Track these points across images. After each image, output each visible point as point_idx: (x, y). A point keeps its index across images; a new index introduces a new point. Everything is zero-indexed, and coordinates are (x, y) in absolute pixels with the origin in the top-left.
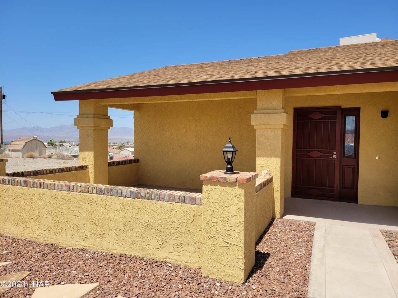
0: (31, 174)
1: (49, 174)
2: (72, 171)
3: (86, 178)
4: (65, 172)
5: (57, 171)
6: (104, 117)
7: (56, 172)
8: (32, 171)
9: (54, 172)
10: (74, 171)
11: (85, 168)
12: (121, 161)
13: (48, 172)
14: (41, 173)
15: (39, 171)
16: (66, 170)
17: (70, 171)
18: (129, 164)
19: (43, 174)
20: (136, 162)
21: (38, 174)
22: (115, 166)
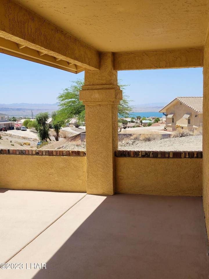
0: (17, 153)
1: (34, 155)
2: (63, 155)
3: (83, 167)
4: (53, 155)
5: (44, 154)
6: (101, 88)
7: (42, 155)
8: (18, 150)
9: (40, 154)
10: (66, 156)
11: (82, 154)
12: (153, 152)
13: (34, 153)
14: (26, 153)
15: (24, 151)
16: (54, 153)
17: (60, 155)
18: (173, 159)
19: (29, 154)
20: (197, 157)
21: (23, 153)
22: (140, 157)
